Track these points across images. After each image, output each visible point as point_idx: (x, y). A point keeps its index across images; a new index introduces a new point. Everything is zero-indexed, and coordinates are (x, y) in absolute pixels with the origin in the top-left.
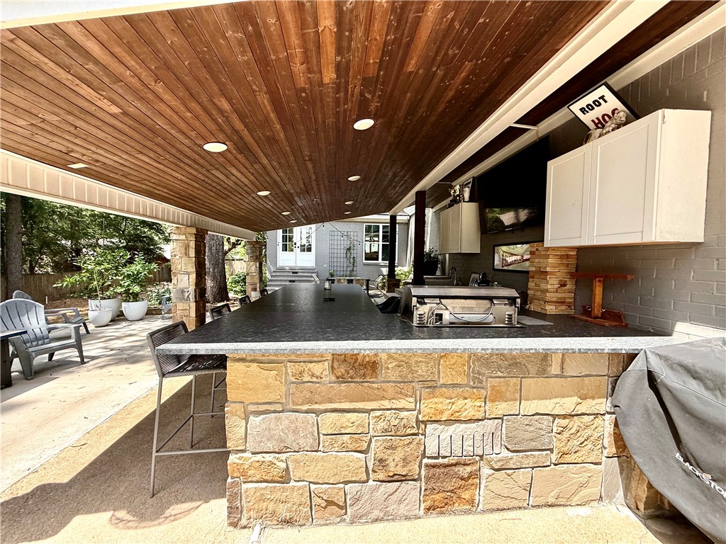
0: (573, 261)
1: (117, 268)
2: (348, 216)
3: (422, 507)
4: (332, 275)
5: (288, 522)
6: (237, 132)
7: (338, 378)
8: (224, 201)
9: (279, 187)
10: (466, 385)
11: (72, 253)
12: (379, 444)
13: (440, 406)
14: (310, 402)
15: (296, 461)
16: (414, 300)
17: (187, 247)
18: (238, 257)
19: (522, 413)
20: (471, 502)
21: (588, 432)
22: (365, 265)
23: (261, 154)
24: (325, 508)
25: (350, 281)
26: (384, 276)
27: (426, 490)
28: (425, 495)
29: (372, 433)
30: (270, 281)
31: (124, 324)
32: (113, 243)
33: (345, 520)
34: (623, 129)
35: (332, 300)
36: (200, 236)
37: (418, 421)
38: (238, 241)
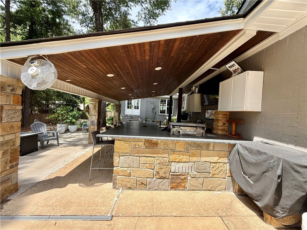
0: (228, 116)
1: (67, 113)
2: (153, 96)
3: (169, 188)
4: (146, 119)
5: (130, 188)
6: (118, 71)
7: (146, 147)
8: (109, 90)
9: (129, 86)
10: (184, 151)
11: (45, 106)
12: (157, 167)
13: (176, 157)
14: (138, 153)
15: (133, 170)
16: (171, 126)
17: (95, 106)
18: (108, 110)
19: (201, 161)
20: (184, 187)
21: (222, 168)
22: (160, 115)
23: (124, 77)
24: (141, 185)
25: (153, 121)
26: (167, 120)
27: (171, 182)
28: (170, 184)
29: (155, 164)
30: (122, 120)
31: (69, 133)
32: (61, 102)
33: (146, 189)
34: (240, 74)
35: (146, 126)
36: (100, 102)
37: (169, 161)
38: (109, 103)
